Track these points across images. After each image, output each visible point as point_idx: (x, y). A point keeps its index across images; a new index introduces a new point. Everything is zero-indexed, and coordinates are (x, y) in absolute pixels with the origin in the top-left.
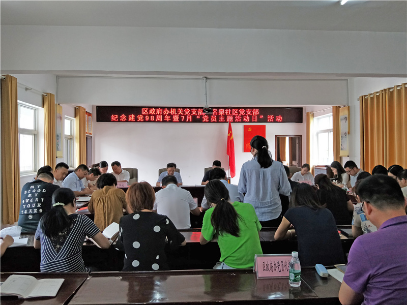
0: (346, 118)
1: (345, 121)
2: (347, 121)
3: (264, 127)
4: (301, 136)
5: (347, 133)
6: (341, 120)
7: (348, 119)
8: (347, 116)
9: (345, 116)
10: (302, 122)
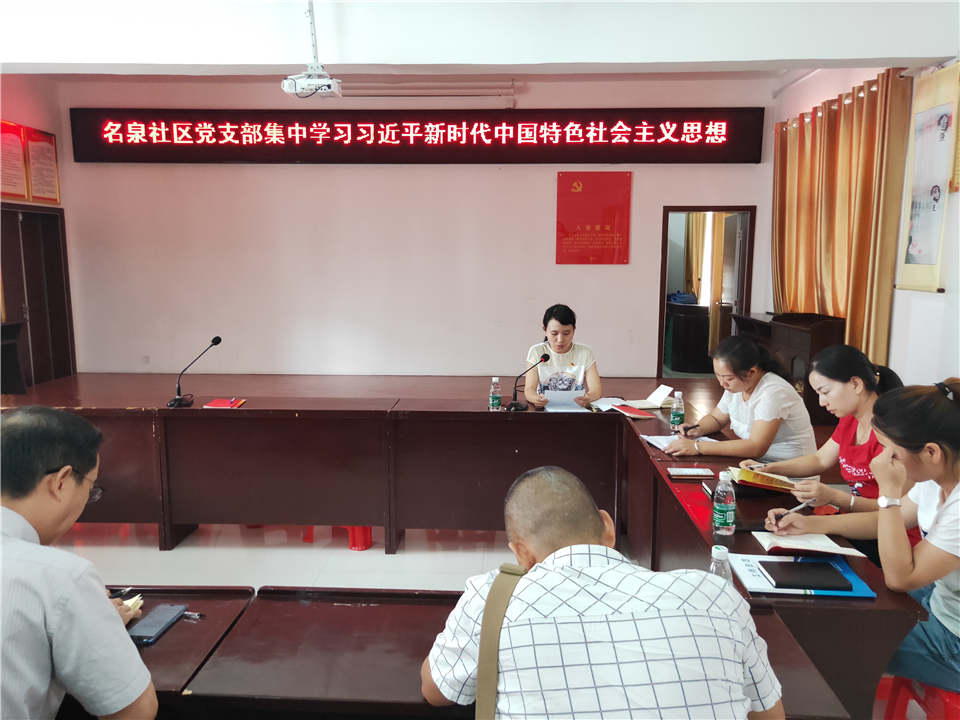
0: (943, 120)
2: (950, 132)
3: (626, 179)
4: (752, 210)
5: (944, 188)
8: (953, 110)
10: (757, 159)
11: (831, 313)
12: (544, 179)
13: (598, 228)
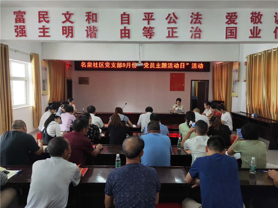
0: (237, 71)
1: (236, 72)
2: (238, 73)
4: (208, 81)
5: (237, 81)
6: (234, 71)
7: (238, 71)
8: (238, 69)
9: (236, 69)
10: (209, 71)
11: (222, 101)
12: (168, 74)
13: (178, 84)
